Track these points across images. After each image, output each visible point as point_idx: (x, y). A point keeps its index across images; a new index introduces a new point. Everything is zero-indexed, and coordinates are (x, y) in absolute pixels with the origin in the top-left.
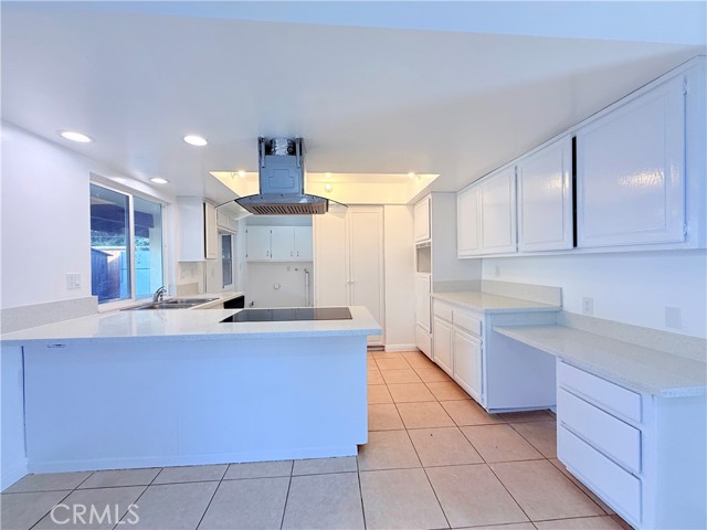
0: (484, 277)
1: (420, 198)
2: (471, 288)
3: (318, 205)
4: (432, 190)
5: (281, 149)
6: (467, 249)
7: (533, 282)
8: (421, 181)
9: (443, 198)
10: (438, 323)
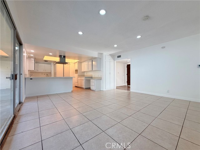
0: (85, 74)
1: (77, 62)
2: (84, 76)
3: (66, 63)
4: (78, 62)
5: (63, 57)
6: (83, 70)
7: (90, 74)
8: (76, 61)
9: (80, 63)
10: (79, 81)
